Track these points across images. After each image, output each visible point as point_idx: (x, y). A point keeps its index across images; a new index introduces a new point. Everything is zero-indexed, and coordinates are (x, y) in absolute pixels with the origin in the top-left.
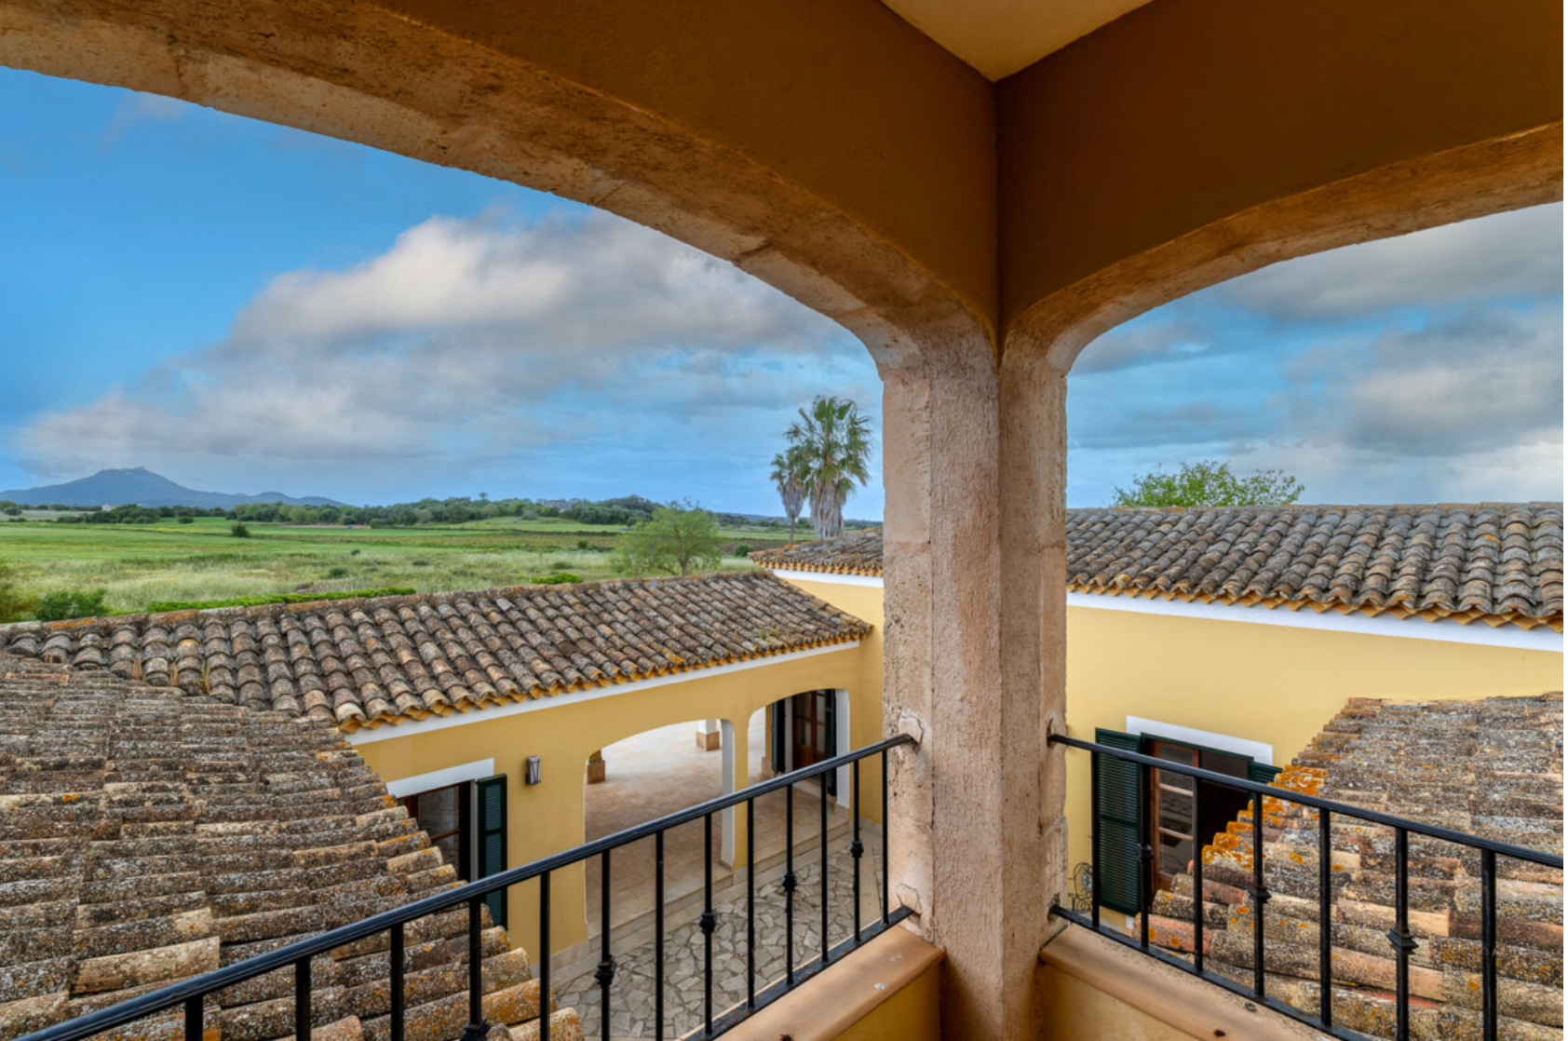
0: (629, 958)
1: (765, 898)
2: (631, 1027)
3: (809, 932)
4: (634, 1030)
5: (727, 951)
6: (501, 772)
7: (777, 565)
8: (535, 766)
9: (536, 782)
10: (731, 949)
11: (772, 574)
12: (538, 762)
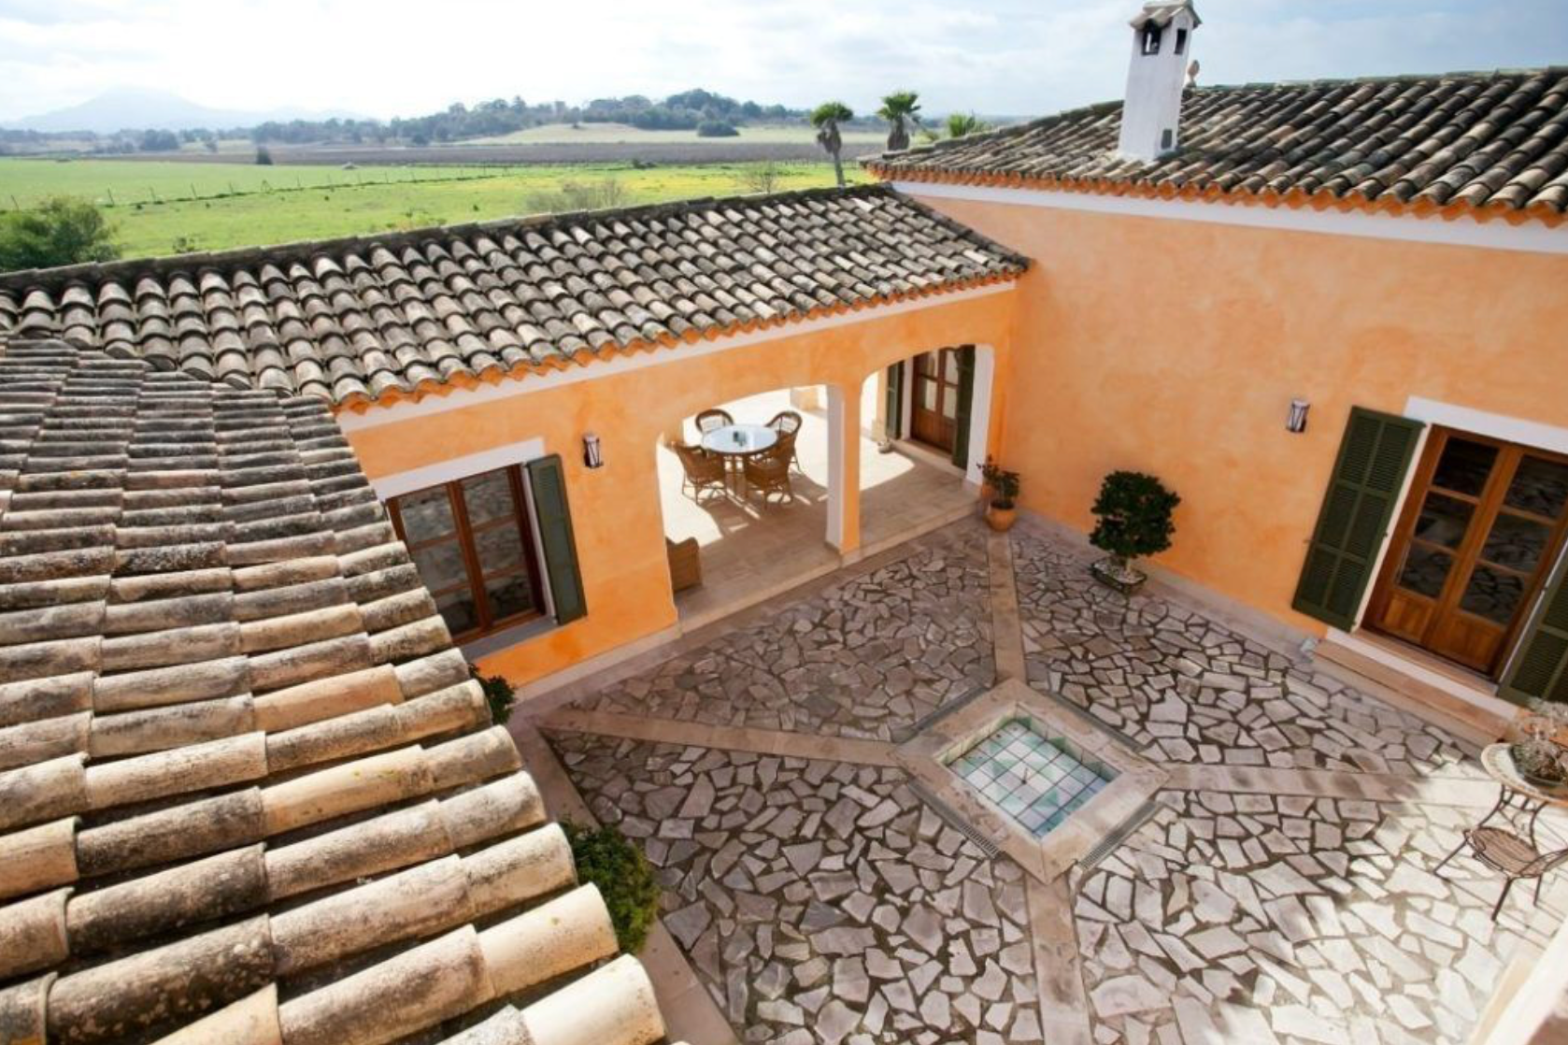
0: (724, 643)
1: (880, 584)
2: (733, 715)
3: (933, 626)
4: (736, 719)
5: (835, 642)
6: (553, 451)
7: (899, 176)
8: (594, 446)
9: (598, 465)
10: (841, 639)
11: (891, 189)
12: (598, 441)
